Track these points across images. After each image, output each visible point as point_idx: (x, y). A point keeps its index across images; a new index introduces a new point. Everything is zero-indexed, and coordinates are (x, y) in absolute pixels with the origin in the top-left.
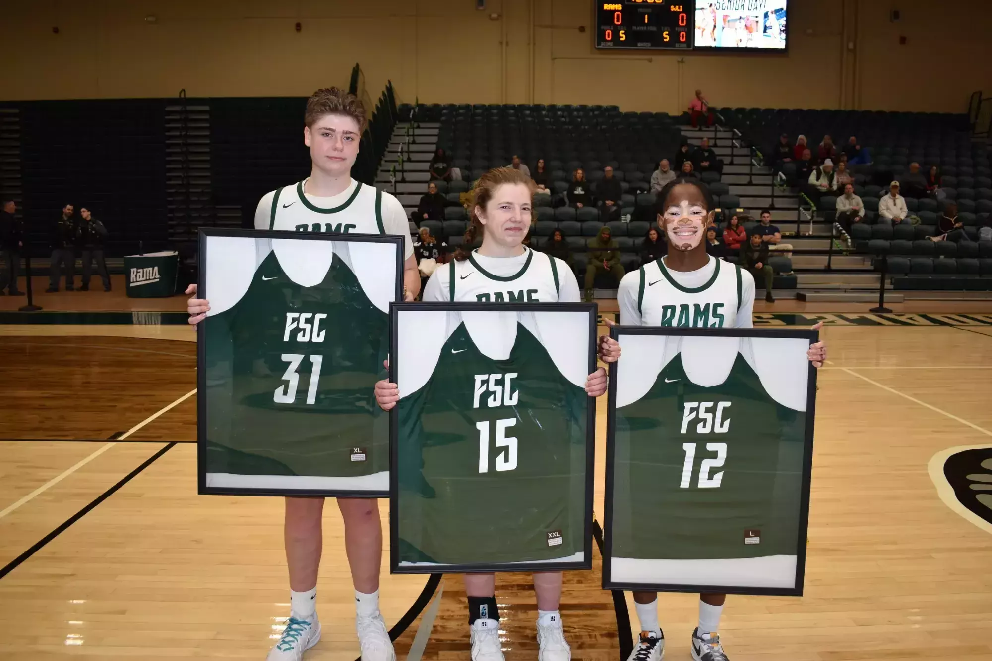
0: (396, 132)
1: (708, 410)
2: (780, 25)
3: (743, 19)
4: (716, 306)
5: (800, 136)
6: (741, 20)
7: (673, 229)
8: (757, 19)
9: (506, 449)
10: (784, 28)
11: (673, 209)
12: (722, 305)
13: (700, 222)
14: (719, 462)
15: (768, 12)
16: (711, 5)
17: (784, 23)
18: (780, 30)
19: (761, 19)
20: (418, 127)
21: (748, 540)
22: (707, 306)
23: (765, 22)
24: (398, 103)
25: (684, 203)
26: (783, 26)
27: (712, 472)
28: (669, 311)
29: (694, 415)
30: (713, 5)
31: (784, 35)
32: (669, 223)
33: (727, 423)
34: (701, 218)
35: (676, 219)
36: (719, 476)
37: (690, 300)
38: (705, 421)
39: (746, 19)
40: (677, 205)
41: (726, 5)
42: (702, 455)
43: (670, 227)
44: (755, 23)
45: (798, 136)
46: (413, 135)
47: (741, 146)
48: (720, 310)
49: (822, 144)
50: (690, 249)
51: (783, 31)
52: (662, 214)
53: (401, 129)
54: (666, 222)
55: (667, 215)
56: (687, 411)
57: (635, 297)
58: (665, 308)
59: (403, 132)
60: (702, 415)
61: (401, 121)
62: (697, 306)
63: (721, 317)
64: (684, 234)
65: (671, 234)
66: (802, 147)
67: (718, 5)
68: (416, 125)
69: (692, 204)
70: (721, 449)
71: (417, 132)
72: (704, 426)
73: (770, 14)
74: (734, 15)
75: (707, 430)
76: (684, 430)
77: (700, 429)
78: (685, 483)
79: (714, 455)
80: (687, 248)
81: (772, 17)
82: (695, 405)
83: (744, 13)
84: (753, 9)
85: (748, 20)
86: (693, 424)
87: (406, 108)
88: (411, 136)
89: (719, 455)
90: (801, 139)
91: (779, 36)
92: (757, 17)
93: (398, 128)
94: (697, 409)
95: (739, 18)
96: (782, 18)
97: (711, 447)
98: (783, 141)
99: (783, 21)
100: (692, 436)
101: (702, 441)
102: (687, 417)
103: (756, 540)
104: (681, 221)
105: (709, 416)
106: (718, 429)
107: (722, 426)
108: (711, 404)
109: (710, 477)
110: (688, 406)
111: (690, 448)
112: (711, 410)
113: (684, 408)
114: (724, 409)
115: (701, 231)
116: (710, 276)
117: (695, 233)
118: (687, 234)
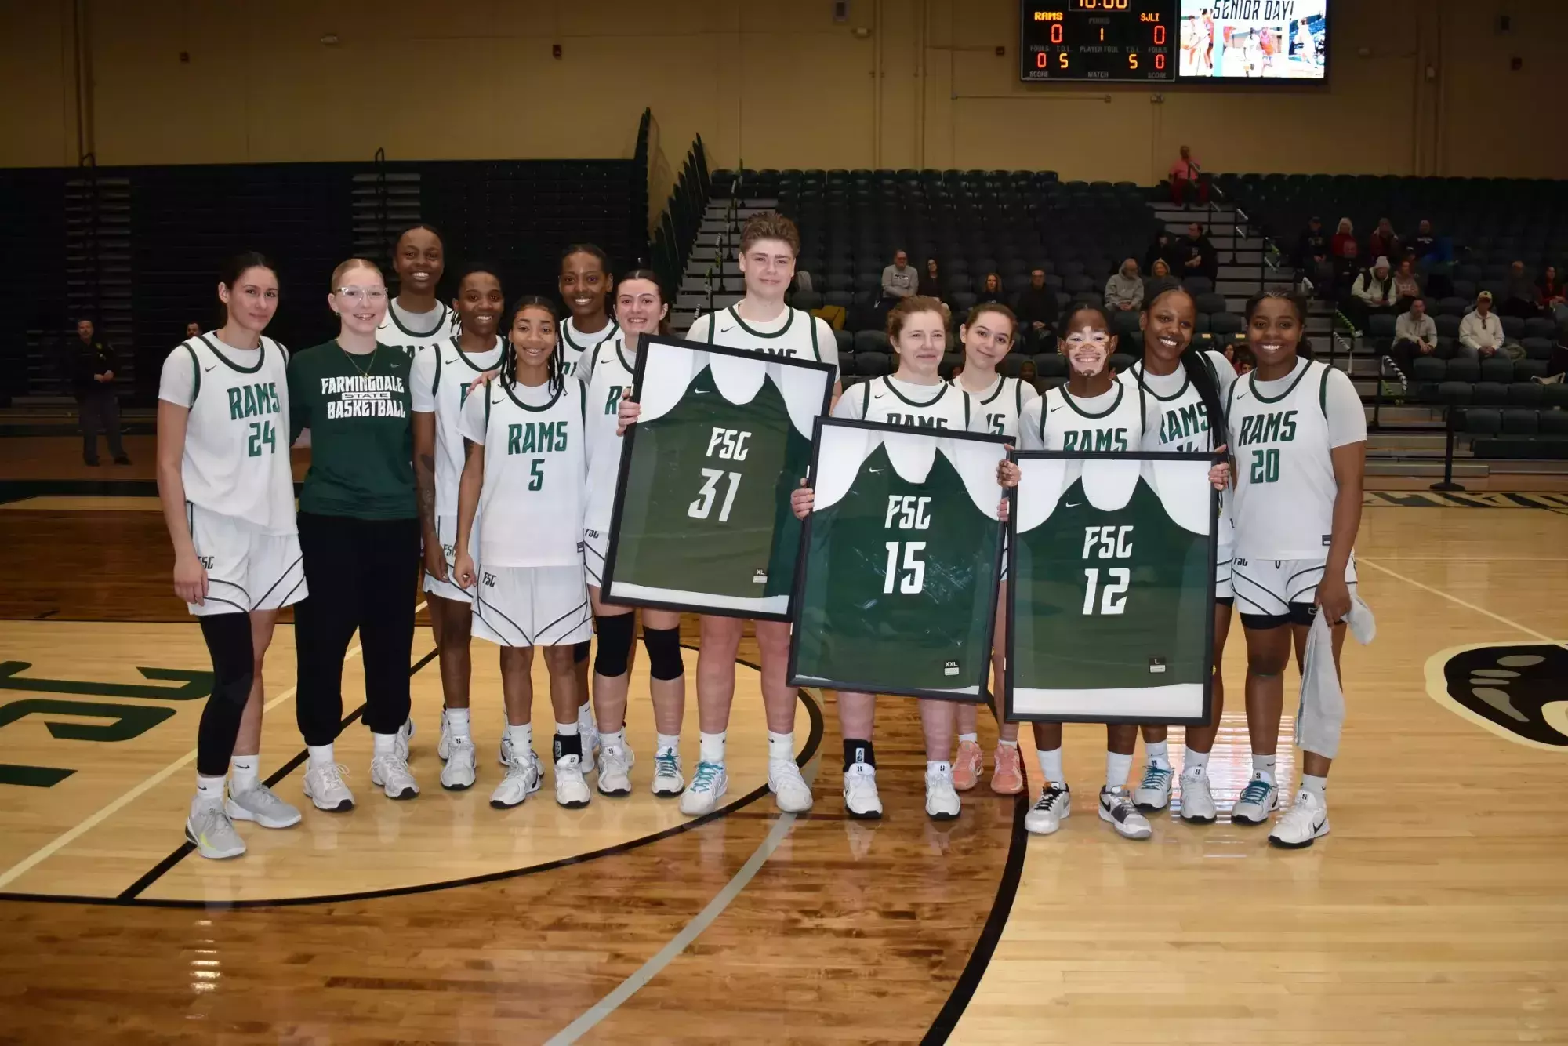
0: (709, 214)
1: (1110, 535)
4: (1119, 431)
5: (1344, 220)
7: (1076, 355)
9: (912, 572)
11: (1076, 335)
12: (1125, 430)
13: (1103, 348)
14: (1122, 588)
16: (1205, 12)
20: (743, 207)
21: (1154, 669)
22: (1110, 431)
24: (711, 169)
25: (1087, 329)
27: (1116, 598)
28: (1071, 437)
29: (1096, 540)
30: (1209, 10)
32: (1071, 349)
33: (1129, 547)
34: (1103, 344)
35: (1079, 344)
36: (1122, 602)
37: (1093, 425)
38: (1107, 545)
40: (1080, 331)
42: (1104, 580)
43: (1072, 352)
46: (736, 220)
49: (1377, 232)
50: (1092, 375)
52: (1065, 339)
53: (718, 210)
54: (1068, 348)
55: (1069, 341)
56: (1089, 536)
57: (1038, 423)
58: (1067, 434)
59: (720, 214)
60: (1104, 540)
61: (716, 197)
62: (1100, 432)
63: (1124, 442)
64: (1086, 360)
65: (1073, 361)
66: (1346, 236)
68: (740, 202)
69: (1095, 330)
70: (1124, 574)
71: (742, 213)
72: (1106, 551)
75: (1110, 555)
76: (1086, 555)
77: (1102, 554)
78: (1088, 610)
79: (1116, 581)
80: (1089, 374)
82: (1097, 529)
86: (1095, 549)
87: (724, 177)
88: (733, 220)
89: (1122, 580)
90: (1343, 225)
93: (710, 208)
94: (1099, 534)
97: (1113, 572)
98: (1314, 227)
100: (1094, 561)
101: (1103, 566)
102: (1089, 542)
103: (1161, 668)
104: (1083, 347)
105: (1111, 541)
106: (1120, 554)
107: (1124, 550)
108: (1112, 529)
109: (1113, 603)
110: (1090, 530)
111: (1092, 574)
112: (1114, 535)
113: (1085, 532)
114: (1127, 533)
115: (1104, 357)
116: (1114, 401)
117: (1098, 359)
118: (1090, 360)
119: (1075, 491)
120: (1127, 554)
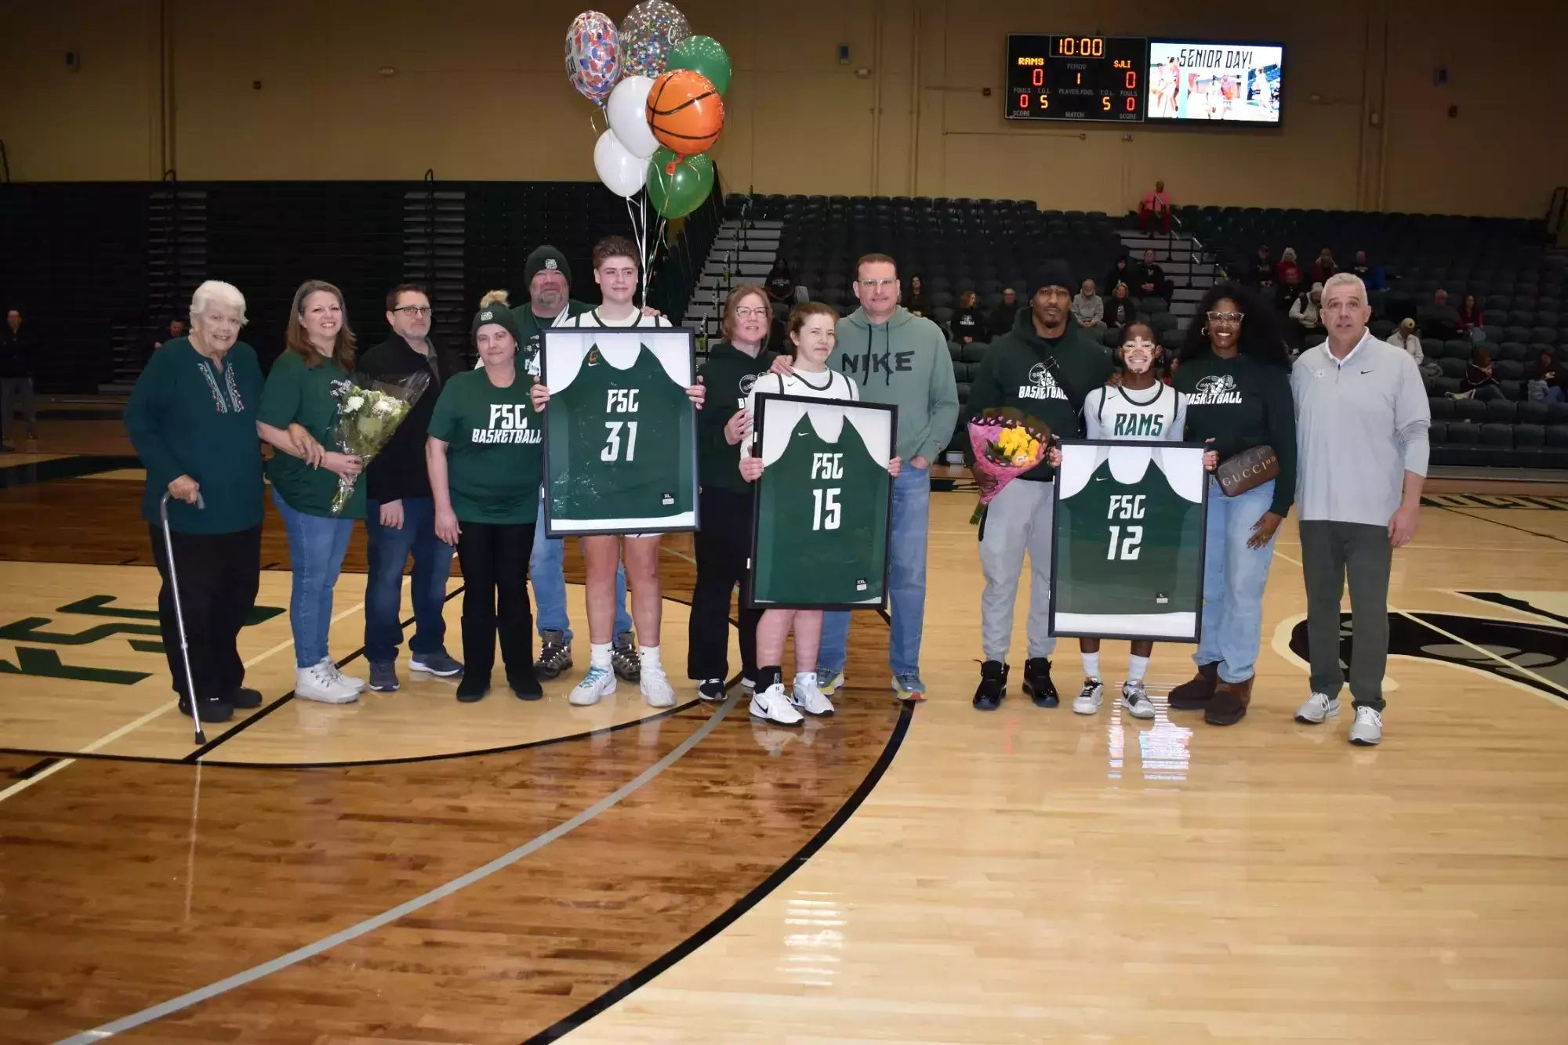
1: (1127, 502)
2: (1271, 89)
3: (1219, 79)
4: (1157, 416)
5: (1288, 250)
6: (1216, 82)
7: (1130, 358)
8: (1238, 81)
10: (1277, 93)
11: (1130, 343)
12: (1162, 416)
13: (1150, 353)
14: (1137, 540)
15: (1255, 70)
16: (1172, 60)
17: (1278, 85)
18: (1272, 95)
19: (1244, 80)
21: (1159, 601)
22: (1151, 416)
23: (1250, 85)
26: (1275, 91)
27: (1132, 548)
29: (1118, 505)
30: (1176, 59)
31: (1277, 104)
33: (1143, 511)
35: (1132, 349)
36: (1137, 551)
38: (1126, 509)
39: (1222, 80)
41: (1194, 59)
42: (1124, 534)
43: (1127, 355)
44: (1236, 86)
45: (1284, 250)
47: (1202, 263)
48: (1160, 420)
49: (1319, 260)
50: (1141, 372)
51: (1276, 97)
52: (1122, 347)
54: (1124, 352)
55: (1125, 347)
56: (1112, 502)
60: (1124, 505)
63: (1160, 425)
64: (1137, 361)
65: (1127, 361)
66: (1289, 264)
67: (1182, 60)
70: (1138, 530)
72: (1126, 513)
73: (1257, 73)
74: (1205, 73)
75: (1128, 516)
76: (1110, 516)
77: (1123, 516)
78: (1111, 557)
79: (1133, 535)
80: (1138, 372)
81: (1261, 78)
82: (1119, 497)
83: (1220, 71)
84: (1232, 66)
85: (1225, 80)
86: (1117, 512)
89: (1136, 535)
90: (1287, 253)
91: (1269, 106)
92: (1238, 77)
94: (1120, 501)
95: (1212, 78)
96: (1274, 79)
97: (1130, 529)
98: (1262, 255)
99: (1276, 84)
100: (1116, 520)
101: (1124, 524)
102: (1113, 507)
103: (1165, 600)
104: (1136, 351)
105: (1129, 506)
106: (1136, 516)
107: (1139, 513)
108: (1130, 497)
109: (1130, 552)
110: (1113, 498)
111: (1115, 530)
112: (1131, 501)
113: (1110, 499)
114: (1141, 500)
115: (1150, 359)
116: (1154, 396)
117: (1146, 361)
118: (1139, 361)
119: (1104, 469)
120: (1141, 516)
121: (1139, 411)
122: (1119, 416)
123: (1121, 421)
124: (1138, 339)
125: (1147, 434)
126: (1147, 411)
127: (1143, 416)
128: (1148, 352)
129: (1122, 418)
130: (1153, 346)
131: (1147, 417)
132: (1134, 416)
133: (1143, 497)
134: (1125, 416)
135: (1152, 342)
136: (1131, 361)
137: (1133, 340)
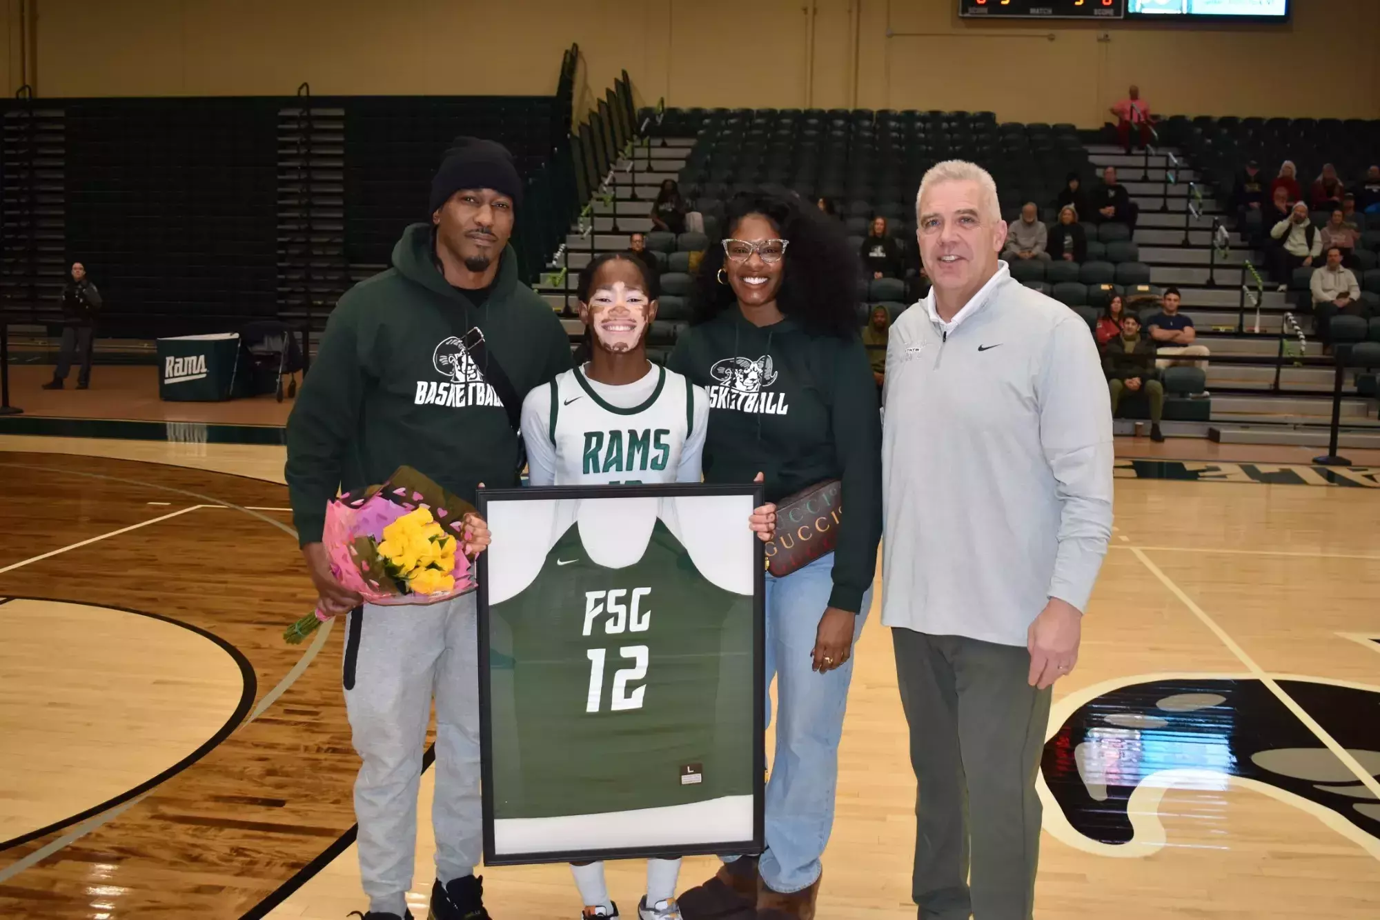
1: (619, 601)
4: (659, 433)
5: (1286, 164)
7: (603, 322)
11: (603, 294)
12: (666, 432)
13: (640, 313)
14: (639, 672)
21: (686, 779)
22: (647, 433)
27: (631, 686)
29: (600, 608)
32: (598, 314)
33: (649, 616)
34: (640, 307)
35: (608, 306)
36: (639, 693)
38: (616, 616)
42: (615, 663)
43: (598, 317)
48: (664, 439)
49: (1320, 178)
50: (625, 350)
54: (593, 311)
56: (590, 604)
58: (588, 439)
60: (612, 608)
63: (666, 448)
64: (617, 328)
69: (630, 287)
70: (640, 654)
72: (615, 624)
75: (620, 629)
76: (587, 630)
77: (610, 628)
78: (593, 706)
79: (631, 663)
80: (621, 348)
82: (601, 595)
86: (600, 621)
89: (638, 664)
90: (1286, 169)
94: (604, 601)
97: (626, 652)
98: (1252, 172)
100: (599, 639)
101: (612, 644)
102: (591, 613)
103: (696, 778)
104: (614, 309)
105: (621, 609)
106: (634, 627)
107: (639, 621)
108: (622, 593)
109: (628, 695)
110: (591, 596)
111: (597, 657)
112: (625, 600)
113: (586, 599)
114: (642, 597)
115: (640, 326)
116: (650, 393)
117: (633, 327)
118: (622, 328)
119: (570, 543)
120: (645, 626)
121: (625, 424)
122: (589, 436)
123: (593, 445)
124: (619, 286)
125: (643, 467)
126: (640, 423)
127: (633, 433)
128: (636, 312)
129: (594, 440)
130: (645, 300)
131: (640, 436)
132: (616, 435)
133: (647, 591)
134: (600, 435)
135: (645, 294)
136: (605, 327)
137: (609, 288)
